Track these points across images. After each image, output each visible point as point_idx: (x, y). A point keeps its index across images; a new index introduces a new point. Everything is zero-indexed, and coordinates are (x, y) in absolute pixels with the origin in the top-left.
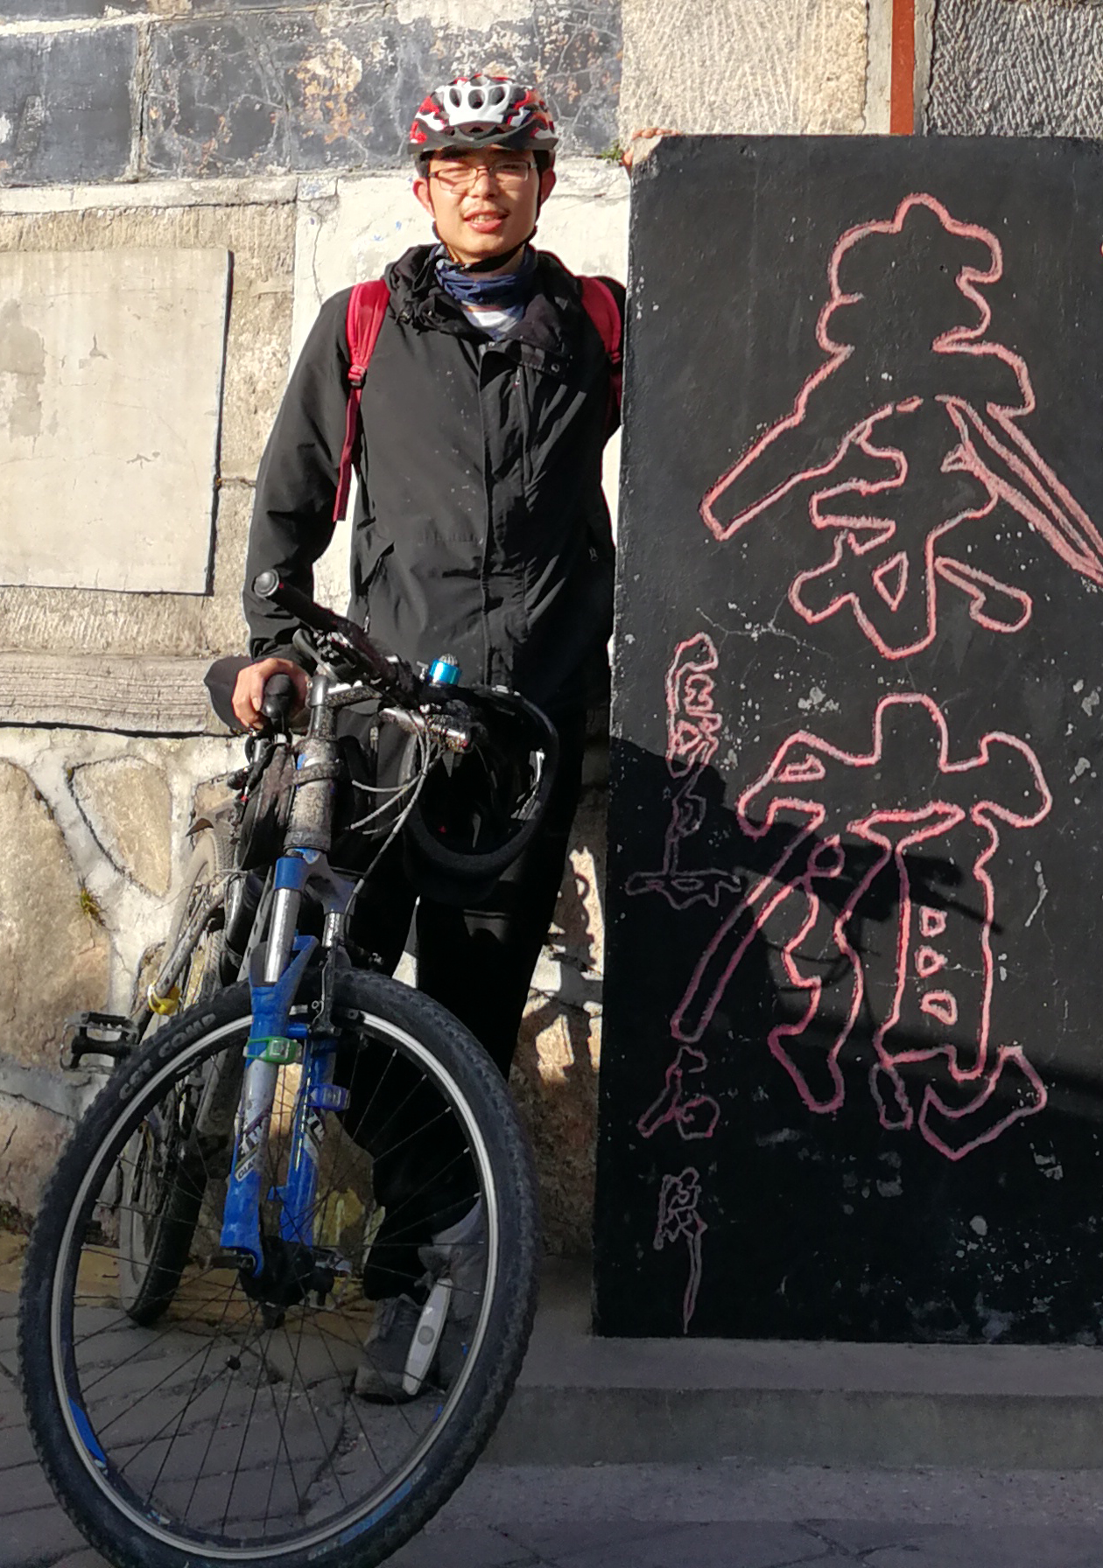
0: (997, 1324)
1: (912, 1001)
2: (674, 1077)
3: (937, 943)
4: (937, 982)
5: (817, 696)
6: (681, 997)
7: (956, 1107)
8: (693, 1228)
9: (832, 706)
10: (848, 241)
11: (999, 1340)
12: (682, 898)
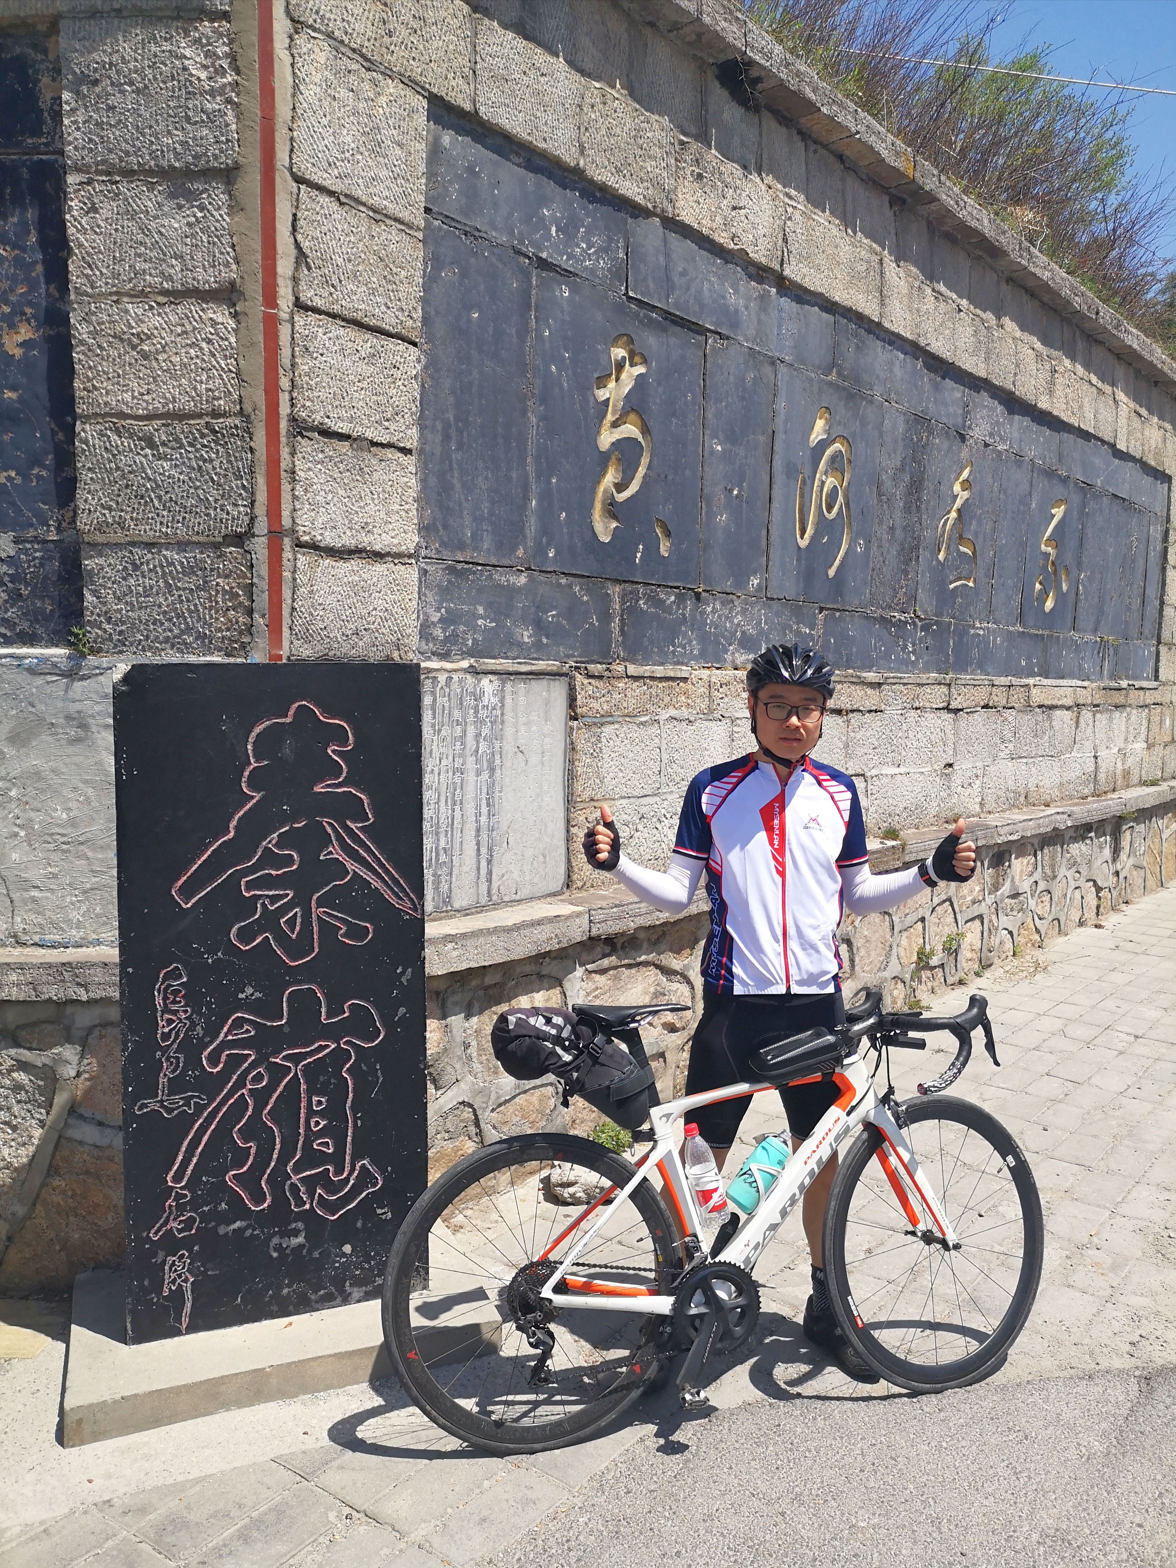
0: (357, 1293)
1: (308, 1143)
2: (170, 1206)
3: (322, 1114)
4: (321, 1133)
5: (249, 990)
6: (173, 1164)
7: (334, 1194)
8: (186, 1280)
9: (258, 995)
10: (258, 730)
11: (359, 1301)
12: (170, 1111)
